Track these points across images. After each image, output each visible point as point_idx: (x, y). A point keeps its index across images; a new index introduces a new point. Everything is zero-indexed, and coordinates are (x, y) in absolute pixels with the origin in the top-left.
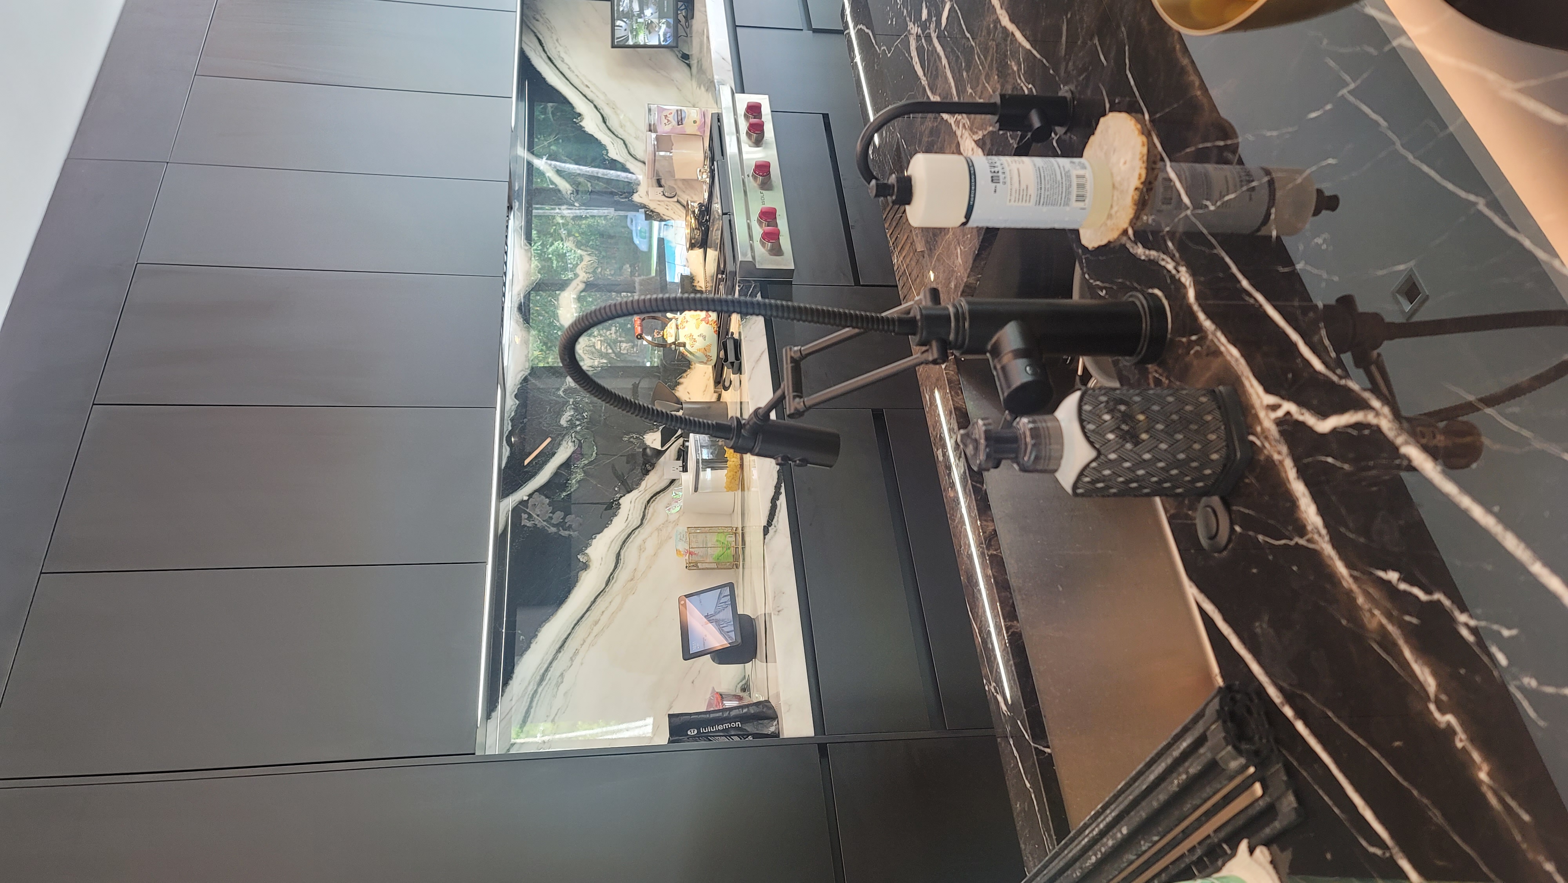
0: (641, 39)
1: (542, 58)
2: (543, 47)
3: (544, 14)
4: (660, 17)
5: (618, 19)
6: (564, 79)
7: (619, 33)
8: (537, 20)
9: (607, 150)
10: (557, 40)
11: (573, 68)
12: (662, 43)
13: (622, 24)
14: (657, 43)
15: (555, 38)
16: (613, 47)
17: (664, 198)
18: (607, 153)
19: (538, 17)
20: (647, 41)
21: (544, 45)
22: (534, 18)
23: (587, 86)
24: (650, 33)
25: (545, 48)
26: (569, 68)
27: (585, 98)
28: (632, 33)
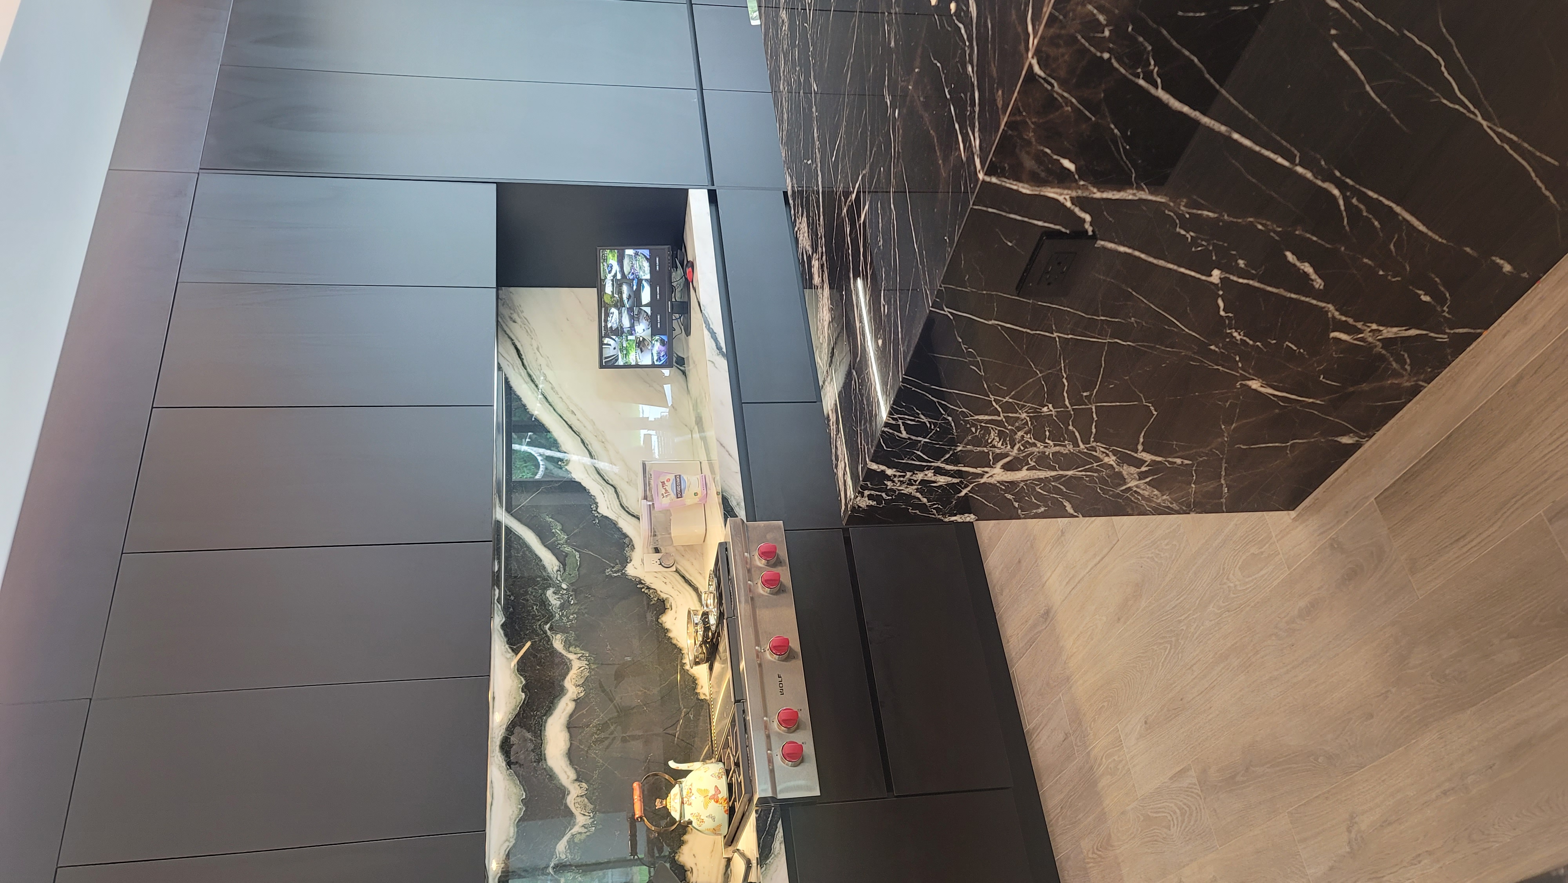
0: (632, 359)
1: (521, 375)
2: (522, 360)
3: (522, 312)
4: (653, 334)
5: (605, 337)
6: (547, 404)
7: (609, 352)
8: (514, 322)
9: (596, 503)
10: (538, 349)
11: (557, 389)
12: (656, 363)
13: (611, 342)
14: (650, 363)
15: (535, 346)
16: (602, 366)
17: (661, 568)
18: (597, 507)
19: (515, 316)
20: (639, 360)
21: (523, 357)
22: (511, 318)
23: (573, 412)
24: (642, 351)
25: (525, 361)
26: (552, 388)
27: (570, 430)
28: (621, 351)
